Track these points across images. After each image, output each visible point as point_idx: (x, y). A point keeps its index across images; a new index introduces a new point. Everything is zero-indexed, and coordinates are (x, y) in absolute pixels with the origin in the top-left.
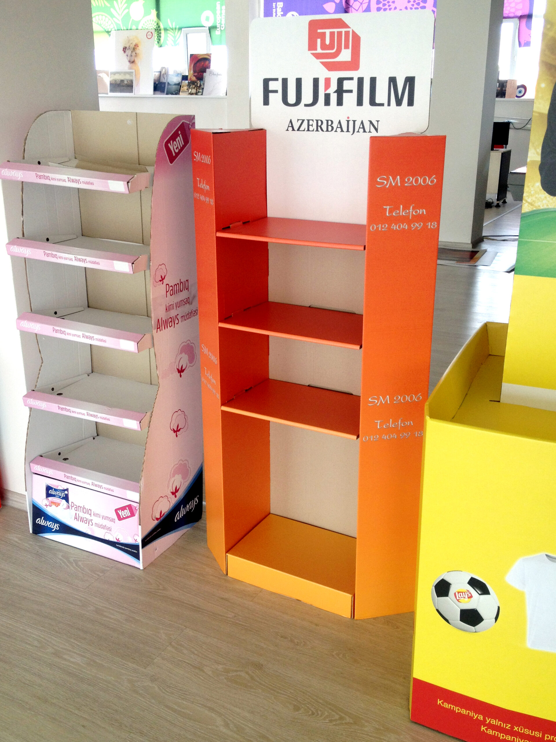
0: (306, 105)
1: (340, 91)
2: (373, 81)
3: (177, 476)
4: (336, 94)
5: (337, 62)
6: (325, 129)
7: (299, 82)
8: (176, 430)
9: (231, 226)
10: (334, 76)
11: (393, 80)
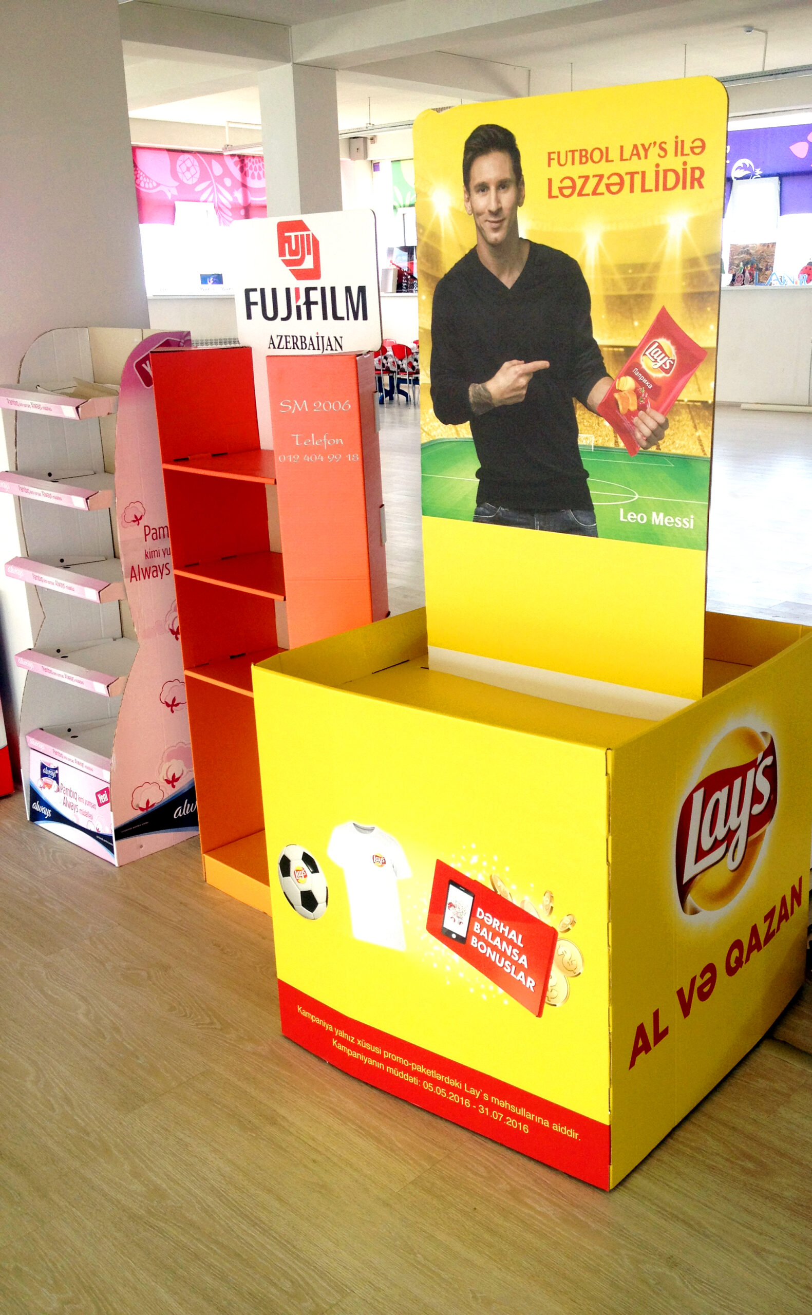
0: (283, 319)
1: (308, 303)
2: (333, 289)
3: (174, 761)
4: (305, 306)
5: (303, 269)
6: (300, 347)
7: (274, 291)
8: (170, 703)
9: (189, 457)
10: (304, 284)
11: (348, 290)
